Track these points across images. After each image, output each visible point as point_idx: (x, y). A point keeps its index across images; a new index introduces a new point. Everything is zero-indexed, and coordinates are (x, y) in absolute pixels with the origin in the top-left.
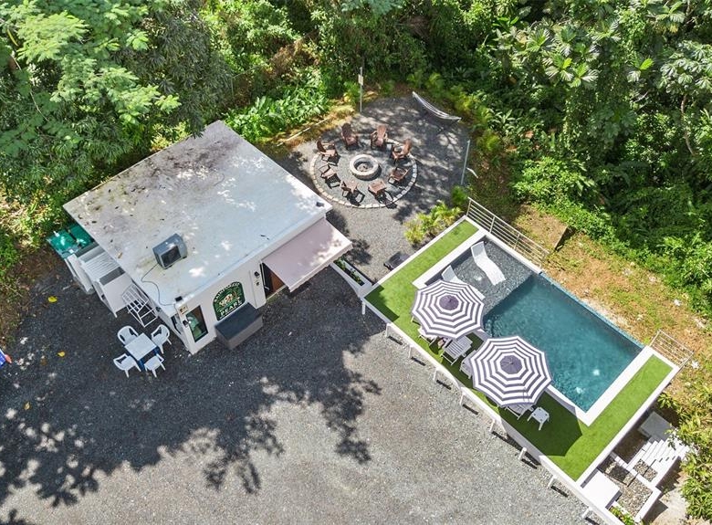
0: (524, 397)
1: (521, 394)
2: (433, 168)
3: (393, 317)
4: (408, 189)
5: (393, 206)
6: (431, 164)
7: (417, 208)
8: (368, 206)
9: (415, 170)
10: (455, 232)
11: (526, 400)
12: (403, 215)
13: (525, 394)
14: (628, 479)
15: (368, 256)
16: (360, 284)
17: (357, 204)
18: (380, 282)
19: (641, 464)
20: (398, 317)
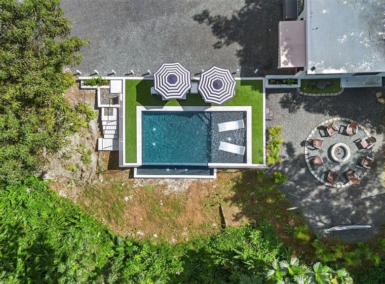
3: (243, 83)
14: (111, 101)
15: (284, 107)
16: (269, 80)
17: (319, 128)
18: (264, 94)
19: (111, 114)
20: (241, 85)
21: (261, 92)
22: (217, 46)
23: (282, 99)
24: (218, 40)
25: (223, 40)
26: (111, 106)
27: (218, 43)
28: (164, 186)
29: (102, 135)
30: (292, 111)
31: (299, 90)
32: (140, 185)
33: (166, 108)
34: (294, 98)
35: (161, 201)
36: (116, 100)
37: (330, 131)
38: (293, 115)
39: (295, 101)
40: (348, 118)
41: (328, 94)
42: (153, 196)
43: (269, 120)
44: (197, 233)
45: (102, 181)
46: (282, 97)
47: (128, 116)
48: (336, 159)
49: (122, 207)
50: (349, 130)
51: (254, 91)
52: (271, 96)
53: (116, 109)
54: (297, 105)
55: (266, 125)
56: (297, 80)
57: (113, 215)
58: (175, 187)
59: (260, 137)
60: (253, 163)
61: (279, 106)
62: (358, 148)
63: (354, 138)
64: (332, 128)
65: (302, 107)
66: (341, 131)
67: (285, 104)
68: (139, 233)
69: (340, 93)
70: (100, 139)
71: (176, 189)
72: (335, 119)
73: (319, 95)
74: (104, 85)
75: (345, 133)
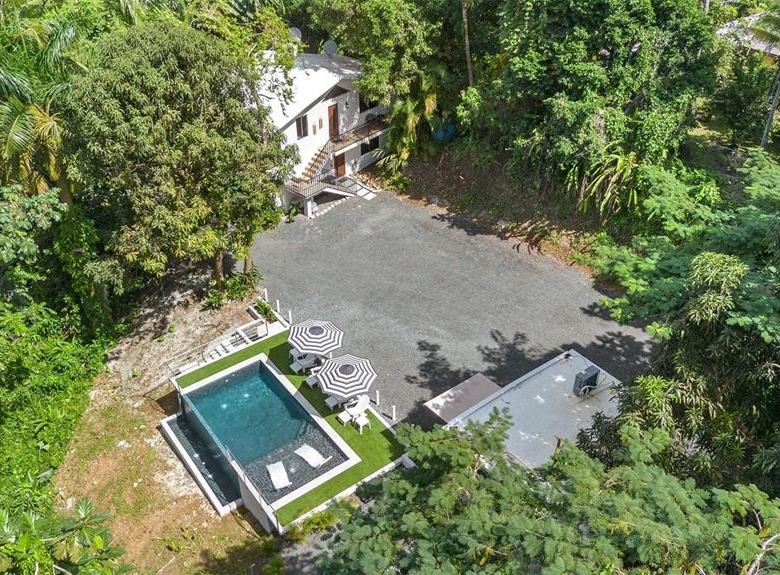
3: (386, 433)
10: (300, 512)
18: (392, 465)
20: (382, 433)
21: (392, 459)
22: (409, 379)
24: (417, 375)
25: (421, 379)
26: (246, 338)
27: (414, 378)
28: (167, 469)
32: (152, 444)
33: (283, 379)
35: (140, 480)
42: (144, 467)
45: (135, 406)
51: (386, 452)
58: (173, 481)
60: (273, 513)
71: (172, 484)
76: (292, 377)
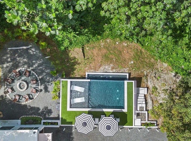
0: (116, 131)
1: (115, 131)
2: (38, 66)
3: (71, 123)
4: (39, 82)
5: (41, 90)
6: (36, 65)
7: (48, 84)
8: (36, 97)
9: (35, 74)
10: (63, 87)
11: (117, 131)
12: (46, 89)
13: (115, 130)
14: (140, 114)
15: (51, 110)
16: (57, 124)
17: (33, 98)
18: (60, 117)
19: (140, 107)
20: (72, 122)
21: (62, 118)
23: (51, 114)
26: (140, 112)
28: (113, 68)
29: (145, 96)
30: (46, 108)
31: (42, 119)
32: (125, 69)
33: (112, 110)
34: (45, 115)
35: (114, 61)
36: (138, 115)
37: (27, 97)
38: (46, 105)
39: (45, 113)
40: (18, 104)
41: (28, 116)
42: (118, 64)
43: (58, 103)
44: (96, 44)
45: (145, 72)
46: (51, 115)
47: (132, 107)
48: (25, 83)
49: (134, 58)
50: (17, 98)
51: (65, 118)
52: (57, 116)
53: (138, 110)
54: (43, 111)
55: (60, 100)
56: (43, 124)
57: (139, 54)
58: (107, 68)
59: (63, 94)
60: (67, 81)
61: (53, 110)
62: (13, 88)
63: (15, 93)
64: (26, 99)
65: (41, 110)
66: (21, 97)
67: (50, 112)
68: (126, 45)
69: (21, 117)
70: (146, 93)
71: (107, 67)
72: (24, 103)
73: (32, 116)
74: (144, 123)
75: (20, 96)
76: (110, 113)
